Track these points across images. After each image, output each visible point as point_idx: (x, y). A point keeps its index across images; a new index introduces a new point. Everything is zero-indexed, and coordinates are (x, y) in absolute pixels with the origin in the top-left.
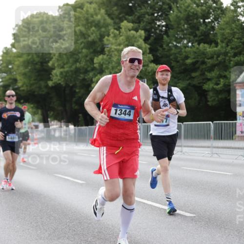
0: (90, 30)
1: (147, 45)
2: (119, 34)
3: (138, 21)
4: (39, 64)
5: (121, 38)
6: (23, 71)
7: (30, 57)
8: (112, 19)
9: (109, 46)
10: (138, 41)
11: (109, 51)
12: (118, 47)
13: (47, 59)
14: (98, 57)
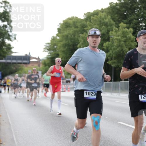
0: (101, 27)
1: (134, 37)
2: (118, 30)
3: (129, 23)
4: (72, 46)
5: (120, 32)
6: (63, 50)
7: (67, 42)
8: (115, 21)
9: (113, 37)
10: (129, 34)
11: (112, 40)
12: (117, 38)
13: (76, 43)
14: (106, 42)
